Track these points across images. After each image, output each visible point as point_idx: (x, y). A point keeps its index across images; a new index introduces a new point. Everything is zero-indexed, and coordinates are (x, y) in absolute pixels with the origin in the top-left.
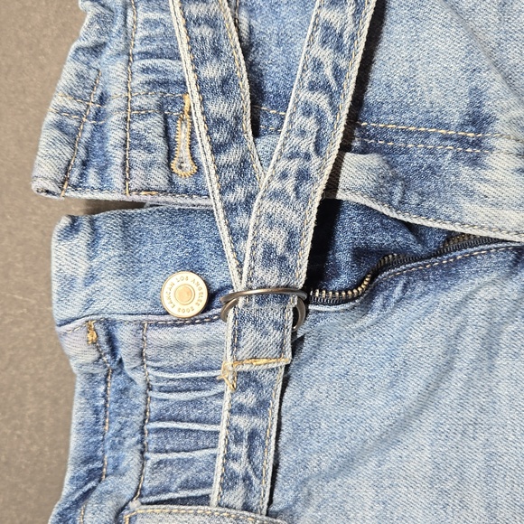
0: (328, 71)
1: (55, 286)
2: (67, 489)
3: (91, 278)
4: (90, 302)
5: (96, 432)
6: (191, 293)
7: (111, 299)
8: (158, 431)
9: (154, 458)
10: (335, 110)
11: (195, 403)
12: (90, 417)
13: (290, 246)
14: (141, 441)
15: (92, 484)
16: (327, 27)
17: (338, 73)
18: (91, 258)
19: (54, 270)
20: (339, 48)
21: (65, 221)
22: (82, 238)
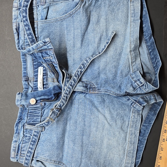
0: (73, 84)
1: (16, 101)
2: (17, 120)
3: (21, 100)
4: (21, 103)
5: (22, 113)
6: (34, 101)
7: (23, 103)
8: (30, 114)
9: (29, 118)
10: (72, 89)
11: (35, 111)
12: (21, 112)
13: (63, 106)
14: (27, 116)
15: (20, 120)
16: (74, 79)
17: (74, 85)
18: (21, 98)
19: (16, 98)
20: (75, 82)
21: (18, 93)
22: (20, 95)
